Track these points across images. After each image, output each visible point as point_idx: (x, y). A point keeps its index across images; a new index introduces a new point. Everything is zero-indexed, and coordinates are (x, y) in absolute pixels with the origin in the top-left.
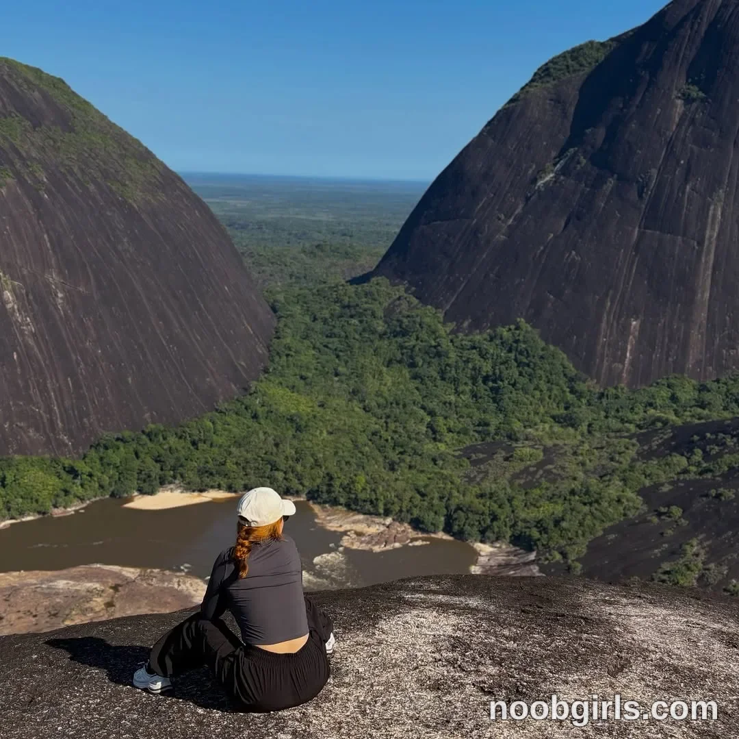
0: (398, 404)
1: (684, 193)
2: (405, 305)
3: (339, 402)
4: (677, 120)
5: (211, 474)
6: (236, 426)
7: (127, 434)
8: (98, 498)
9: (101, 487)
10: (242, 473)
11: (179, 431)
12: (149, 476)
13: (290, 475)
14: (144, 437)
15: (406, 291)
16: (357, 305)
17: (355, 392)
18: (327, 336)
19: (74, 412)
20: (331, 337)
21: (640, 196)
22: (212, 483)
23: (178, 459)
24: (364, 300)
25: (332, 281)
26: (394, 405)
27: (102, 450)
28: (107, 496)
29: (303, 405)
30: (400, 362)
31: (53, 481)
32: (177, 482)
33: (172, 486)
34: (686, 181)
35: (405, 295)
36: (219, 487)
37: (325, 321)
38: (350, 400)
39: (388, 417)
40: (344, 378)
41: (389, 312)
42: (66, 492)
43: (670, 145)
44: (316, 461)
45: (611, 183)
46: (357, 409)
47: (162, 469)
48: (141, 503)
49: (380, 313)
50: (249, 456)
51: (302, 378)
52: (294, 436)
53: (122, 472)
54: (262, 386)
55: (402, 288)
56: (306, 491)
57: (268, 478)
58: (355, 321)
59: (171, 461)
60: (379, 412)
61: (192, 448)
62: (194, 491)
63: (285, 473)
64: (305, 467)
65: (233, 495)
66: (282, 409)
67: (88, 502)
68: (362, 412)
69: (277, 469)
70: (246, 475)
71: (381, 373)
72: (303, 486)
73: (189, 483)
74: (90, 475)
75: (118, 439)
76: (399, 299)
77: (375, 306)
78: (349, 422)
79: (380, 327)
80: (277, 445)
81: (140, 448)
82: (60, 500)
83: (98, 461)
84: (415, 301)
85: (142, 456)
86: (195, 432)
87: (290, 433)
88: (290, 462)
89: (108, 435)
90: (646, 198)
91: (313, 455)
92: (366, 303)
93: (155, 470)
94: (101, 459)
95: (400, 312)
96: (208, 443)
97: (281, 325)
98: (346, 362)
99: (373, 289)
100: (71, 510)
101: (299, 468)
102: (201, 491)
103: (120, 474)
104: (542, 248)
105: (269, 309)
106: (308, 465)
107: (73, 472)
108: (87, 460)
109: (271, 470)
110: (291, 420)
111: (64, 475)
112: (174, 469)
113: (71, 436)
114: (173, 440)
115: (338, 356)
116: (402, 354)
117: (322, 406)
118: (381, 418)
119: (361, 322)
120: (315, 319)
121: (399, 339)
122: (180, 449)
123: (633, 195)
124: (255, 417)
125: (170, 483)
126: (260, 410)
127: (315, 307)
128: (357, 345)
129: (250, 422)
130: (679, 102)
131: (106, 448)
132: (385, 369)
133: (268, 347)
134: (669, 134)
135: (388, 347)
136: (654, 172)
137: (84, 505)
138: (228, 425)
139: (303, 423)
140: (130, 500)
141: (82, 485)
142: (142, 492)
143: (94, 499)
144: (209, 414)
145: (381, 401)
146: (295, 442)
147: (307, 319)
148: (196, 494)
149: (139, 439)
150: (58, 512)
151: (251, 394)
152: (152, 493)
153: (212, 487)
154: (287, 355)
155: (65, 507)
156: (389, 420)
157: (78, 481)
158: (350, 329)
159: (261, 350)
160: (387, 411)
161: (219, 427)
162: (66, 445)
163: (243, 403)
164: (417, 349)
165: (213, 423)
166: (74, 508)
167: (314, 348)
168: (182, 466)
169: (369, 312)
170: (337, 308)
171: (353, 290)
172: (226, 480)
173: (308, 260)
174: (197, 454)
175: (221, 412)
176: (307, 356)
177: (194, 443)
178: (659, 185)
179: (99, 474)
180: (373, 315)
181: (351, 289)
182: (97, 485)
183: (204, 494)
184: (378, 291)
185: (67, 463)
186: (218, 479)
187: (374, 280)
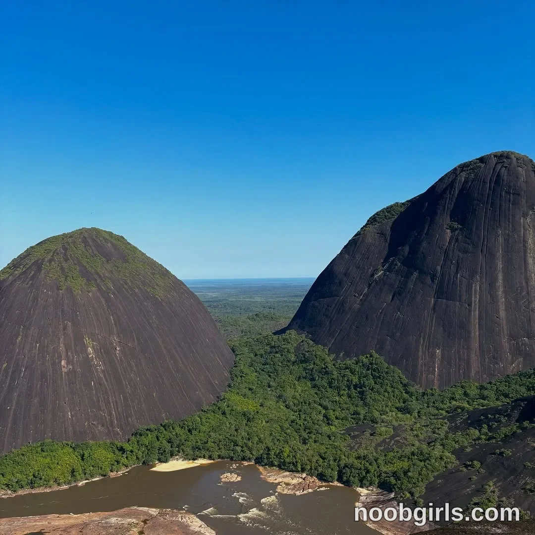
0: (305, 403)
1: (457, 278)
2: (306, 345)
3: (271, 403)
4: (448, 240)
5: (200, 449)
6: (213, 419)
7: (152, 426)
8: (135, 465)
9: (137, 458)
10: (218, 448)
11: (181, 423)
12: (165, 451)
13: (245, 449)
14: (162, 428)
15: (306, 337)
16: (279, 346)
17: (280, 397)
18: (263, 365)
19: (123, 414)
20: (265, 365)
21: (433, 281)
22: (200, 455)
23: (180, 440)
24: (283, 343)
25: (264, 334)
26: (303, 404)
27: (138, 436)
28: (141, 464)
29: (250, 405)
30: (305, 378)
31: (110, 456)
32: (180, 454)
33: (177, 457)
34: (457, 272)
35: (306, 339)
36: (204, 457)
37: (262, 356)
38: (278, 402)
39: (300, 411)
40: (273, 388)
41: (297, 349)
42: (118, 462)
43: (446, 253)
44: (260, 439)
45: (416, 274)
46: (282, 407)
47: (172, 447)
48: (161, 468)
49: (292, 350)
50: (221, 437)
51: (250, 389)
52: (246, 425)
53: (149, 449)
54: (227, 395)
55: (304, 336)
56: (255, 458)
57: (232, 451)
58: (278, 355)
59: (176, 442)
60: (295, 408)
61: (188, 433)
62: (190, 460)
63: (242, 447)
64: (253, 443)
65: (212, 461)
66: (239, 408)
67: (130, 468)
68: (285, 409)
69: (237, 445)
70: (219, 449)
71: (294, 385)
72: (253, 455)
73: (187, 455)
74: (132, 451)
75: (147, 430)
76: (302, 341)
77: (289, 346)
78: (278, 414)
79: (293, 359)
80: (236, 430)
81: (159, 434)
82: (114, 467)
83: (136, 443)
84: (311, 343)
85: (161, 439)
86: (190, 424)
87: (245, 422)
88: (245, 441)
89: (142, 427)
90: (436, 282)
91: (257, 436)
92: (284, 345)
93: (168, 447)
94: (138, 442)
95: (304, 349)
96: (198, 430)
97: (237, 359)
98: (275, 379)
99: (288, 337)
100: (120, 473)
101: (250, 444)
102: (194, 459)
103: (148, 450)
104: (380, 311)
105: (231, 351)
106: (255, 442)
107: (122, 450)
108: (130, 443)
109: (234, 446)
110: (244, 414)
111: (117, 452)
112: (178, 446)
113: (122, 429)
114: (178, 429)
115: (270, 376)
116: (306, 373)
117: (261, 405)
118: (296, 412)
119: (282, 355)
120: (256, 355)
121: (304, 365)
122: (181, 434)
123: (429, 281)
124: (224, 413)
125: (176, 455)
126: (227, 410)
127: (256, 348)
128: (280, 369)
129: (221, 417)
130: (448, 231)
131: (141, 435)
132: (297, 382)
133: (231, 373)
134: (445, 247)
135: (298, 369)
136: (439, 268)
137: (128, 470)
138: (209, 419)
139: (251, 417)
140: (154, 466)
141: (127, 458)
142: (160, 461)
143: (133, 466)
144: (198, 413)
145: (296, 401)
146: (247, 429)
147: (252, 355)
148: (191, 461)
149: (159, 429)
150: (113, 475)
151: (221, 400)
152: (166, 461)
153: (200, 457)
154: (241, 377)
155: (117, 472)
156: (301, 413)
157: (125, 456)
158: (276, 360)
159: (227, 374)
160: (300, 407)
161: (204, 421)
162: (119, 434)
163: (217, 406)
164: (314, 370)
165: (201, 418)
166: (122, 472)
167: (256, 372)
168: (183, 445)
169: (286, 350)
170: (268, 348)
171: (277, 338)
172: (207, 452)
173: (251, 323)
174: (191, 437)
175: (205, 411)
176: (252, 377)
177: (190, 431)
178: (443, 275)
179: (137, 451)
180: (288, 351)
181: (276, 337)
182: (135, 458)
183: (196, 461)
184: (290, 337)
185: (119, 444)
186: (203, 452)
187: (288, 332)
